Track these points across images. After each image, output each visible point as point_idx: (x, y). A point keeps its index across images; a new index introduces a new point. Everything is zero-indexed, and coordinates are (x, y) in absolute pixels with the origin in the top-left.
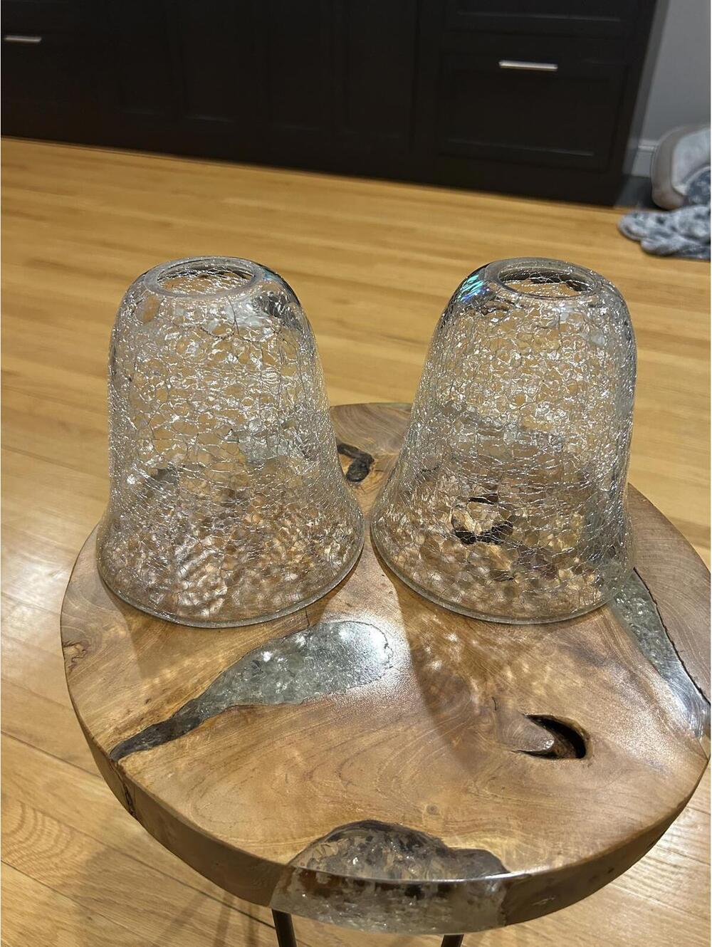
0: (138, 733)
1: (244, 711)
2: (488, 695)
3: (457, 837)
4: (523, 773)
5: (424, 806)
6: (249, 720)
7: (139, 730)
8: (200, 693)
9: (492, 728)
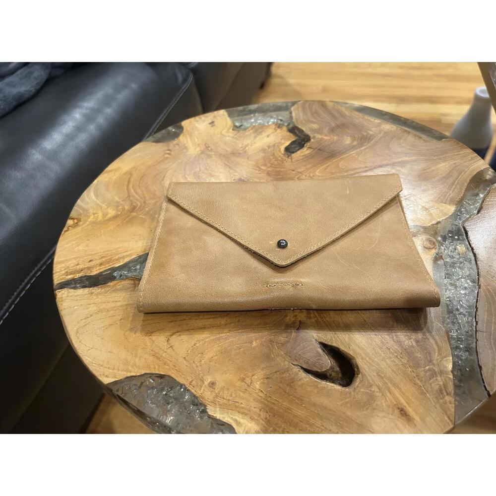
0: (76, 277)
2: (298, 318)
3: (218, 409)
5: (209, 379)
6: (136, 288)
8: (120, 264)
9: (288, 342)
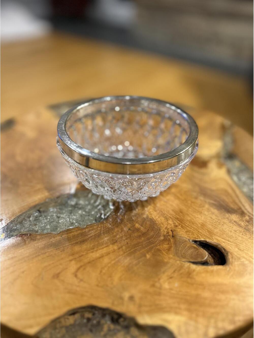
1: (25, 238)
2: (169, 229)
4: (189, 274)
5: (126, 295)
6: (27, 242)
9: (170, 247)
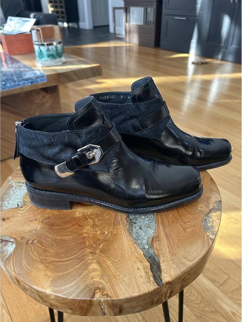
0: (152, 275)
1: (155, 240)
6: (159, 239)
7: (151, 273)
8: (142, 251)
